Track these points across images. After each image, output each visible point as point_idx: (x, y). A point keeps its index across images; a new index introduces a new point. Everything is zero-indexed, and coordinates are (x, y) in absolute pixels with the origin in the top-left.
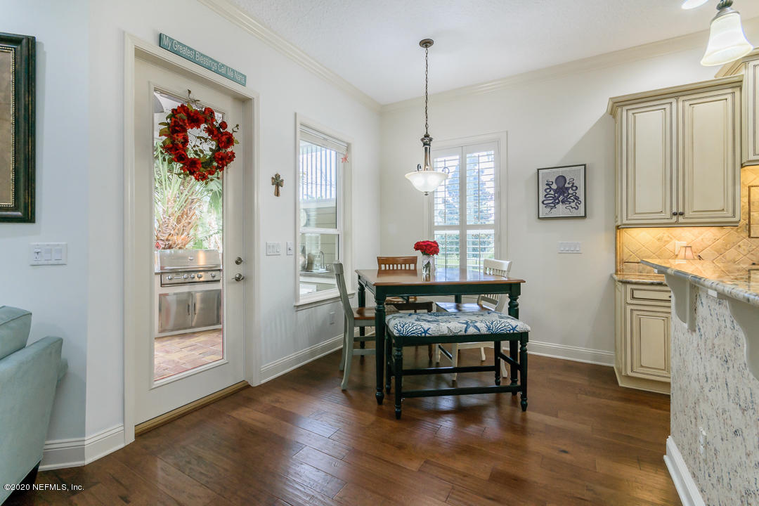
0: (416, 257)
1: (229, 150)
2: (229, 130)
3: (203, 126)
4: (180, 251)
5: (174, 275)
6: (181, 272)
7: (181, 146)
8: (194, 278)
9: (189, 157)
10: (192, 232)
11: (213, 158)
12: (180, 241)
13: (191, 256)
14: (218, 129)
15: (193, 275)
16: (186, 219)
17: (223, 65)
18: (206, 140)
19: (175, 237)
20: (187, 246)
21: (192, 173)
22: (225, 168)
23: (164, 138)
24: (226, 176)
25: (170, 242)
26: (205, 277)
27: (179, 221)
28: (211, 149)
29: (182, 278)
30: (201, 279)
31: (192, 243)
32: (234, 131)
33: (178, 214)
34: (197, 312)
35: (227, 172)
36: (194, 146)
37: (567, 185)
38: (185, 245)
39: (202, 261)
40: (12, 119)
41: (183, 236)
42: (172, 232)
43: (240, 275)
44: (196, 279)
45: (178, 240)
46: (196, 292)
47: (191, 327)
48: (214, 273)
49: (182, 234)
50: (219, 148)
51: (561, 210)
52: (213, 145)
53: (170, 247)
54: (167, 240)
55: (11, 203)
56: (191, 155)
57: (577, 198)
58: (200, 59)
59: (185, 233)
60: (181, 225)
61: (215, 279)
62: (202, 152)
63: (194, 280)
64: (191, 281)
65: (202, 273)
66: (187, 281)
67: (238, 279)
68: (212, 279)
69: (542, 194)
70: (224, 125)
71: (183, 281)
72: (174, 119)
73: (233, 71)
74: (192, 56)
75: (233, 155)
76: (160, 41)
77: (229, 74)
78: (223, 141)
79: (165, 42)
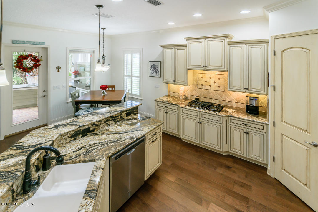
0: (115, 86)
1: (39, 63)
2: (38, 58)
3: (29, 59)
11: (34, 66)
17: (35, 42)
18: (30, 62)
22: (37, 68)
28: (33, 64)
32: (40, 58)
37: (156, 67)
43: (44, 95)
50: (35, 63)
51: (154, 74)
52: (33, 62)
56: (24, 67)
57: (158, 71)
58: (27, 43)
69: (150, 69)
70: (36, 57)
72: (19, 59)
73: (39, 42)
74: (24, 43)
75: (40, 65)
76: (13, 42)
77: (38, 44)
78: (37, 61)
79: (14, 42)
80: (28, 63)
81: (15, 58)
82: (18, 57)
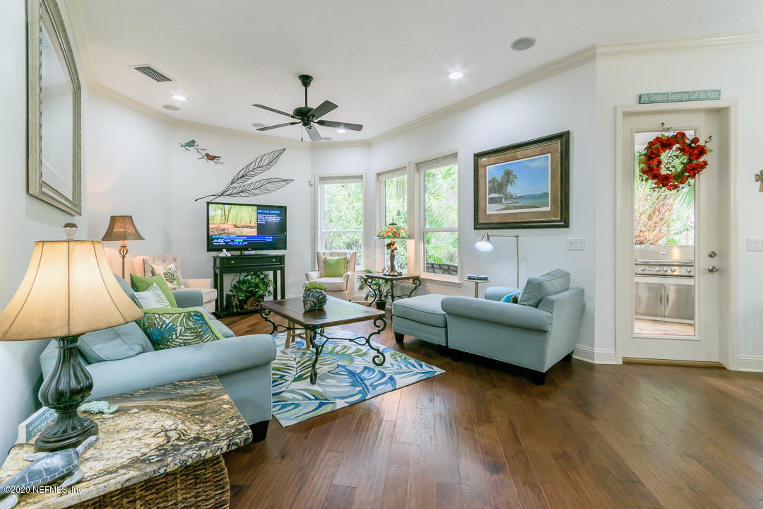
1: (701, 160)
2: (701, 143)
3: (674, 148)
4: (651, 246)
5: (647, 267)
6: (653, 265)
7: (655, 167)
8: (666, 271)
9: (662, 174)
10: (665, 229)
11: (685, 170)
12: (651, 238)
13: (664, 251)
14: (690, 145)
15: (665, 268)
16: (658, 215)
17: (695, 92)
18: (677, 157)
19: (647, 234)
20: (659, 242)
21: (664, 186)
22: (697, 175)
23: (642, 166)
24: (699, 182)
25: (641, 238)
26: (678, 271)
27: (650, 218)
28: (682, 163)
29: (654, 270)
30: (675, 273)
31: (664, 239)
32: (706, 142)
33: (650, 211)
34: (670, 302)
35: (699, 179)
36: (667, 164)
38: (657, 241)
39: (676, 256)
40: (559, 176)
41: (654, 233)
42: (643, 229)
43: (714, 267)
44: (669, 272)
45: (650, 236)
46: (670, 285)
47: (664, 316)
48: (689, 269)
49: (654, 230)
50: (690, 160)
52: (685, 159)
53: (641, 243)
54: (639, 236)
55: (559, 219)
56: (663, 172)
58: (673, 97)
59: (657, 230)
60: (653, 221)
61: (691, 274)
62: (674, 167)
63: (667, 273)
64: (663, 273)
65: (676, 268)
66: (659, 273)
67: (711, 271)
68: (687, 274)
70: (695, 140)
71: (655, 273)
72: (650, 150)
73: (705, 92)
74: (666, 98)
75: (705, 163)
76: (640, 100)
77: (701, 96)
78: (694, 154)
79: (643, 99)
80: (671, 161)
81: (640, 147)
82: (647, 145)
